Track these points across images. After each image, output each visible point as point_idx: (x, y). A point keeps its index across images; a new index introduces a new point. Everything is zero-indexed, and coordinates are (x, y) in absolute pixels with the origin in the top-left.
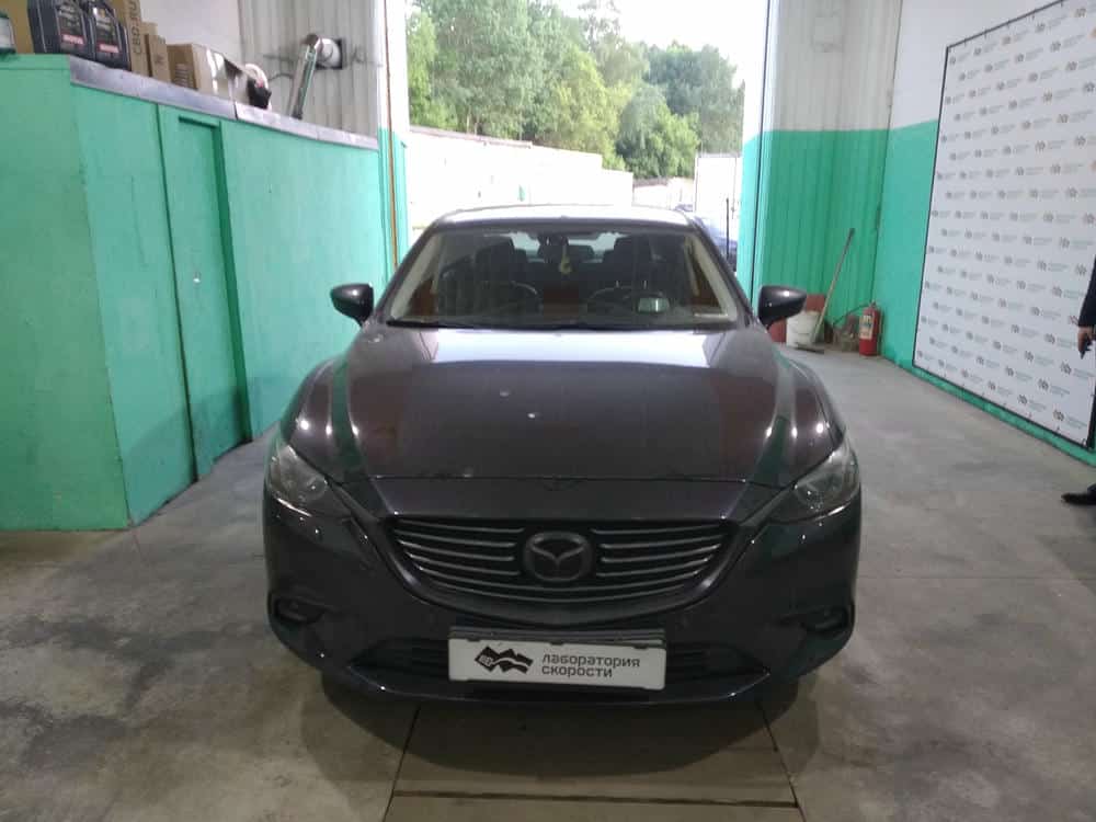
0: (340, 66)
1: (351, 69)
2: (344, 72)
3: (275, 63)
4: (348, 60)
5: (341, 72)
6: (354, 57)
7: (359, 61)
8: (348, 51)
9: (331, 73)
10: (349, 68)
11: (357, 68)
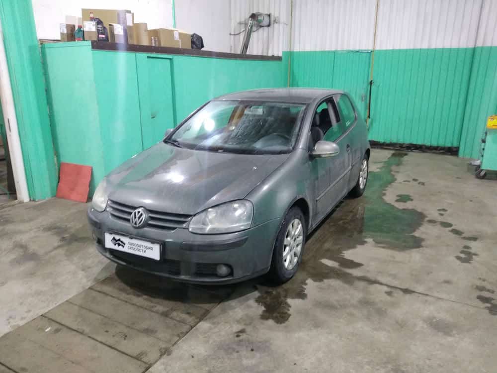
0: (269, 26)
1: (274, 27)
2: (271, 28)
3: (243, 26)
4: (272, 22)
5: (270, 27)
6: (275, 21)
7: (277, 23)
8: (272, 19)
9: (266, 28)
10: (272, 26)
11: (276, 25)
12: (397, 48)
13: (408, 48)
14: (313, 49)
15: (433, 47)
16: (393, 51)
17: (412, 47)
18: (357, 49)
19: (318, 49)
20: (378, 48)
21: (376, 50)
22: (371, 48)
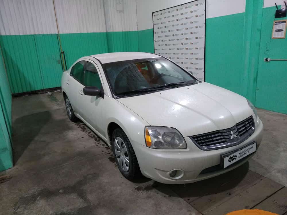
12: (72, 33)
13: (77, 33)
14: (17, 34)
15: (89, 32)
16: (70, 34)
17: (79, 32)
18: (49, 33)
19: (21, 34)
20: (61, 33)
21: (60, 34)
22: (57, 33)
